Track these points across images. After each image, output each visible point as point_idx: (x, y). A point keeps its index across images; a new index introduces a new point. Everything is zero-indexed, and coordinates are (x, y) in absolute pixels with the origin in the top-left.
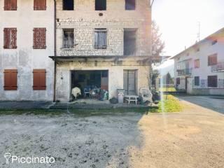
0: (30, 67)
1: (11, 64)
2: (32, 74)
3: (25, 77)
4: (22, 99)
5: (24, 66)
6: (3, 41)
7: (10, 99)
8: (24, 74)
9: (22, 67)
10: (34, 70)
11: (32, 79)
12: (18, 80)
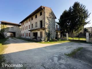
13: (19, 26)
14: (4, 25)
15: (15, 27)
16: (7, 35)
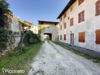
0: (93, 29)
1: (82, 29)
2: (95, 33)
3: (89, 35)
4: (87, 48)
5: (89, 29)
6: (78, 19)
7: (81, 47)
8: (89, 34)
9: (87, 30)
10: (96, 30)
11: (95, 37)
12: (85, 38)
13: (56, 24)
14: (41, 25)
15: (51, 26)
16: (43, 38)
